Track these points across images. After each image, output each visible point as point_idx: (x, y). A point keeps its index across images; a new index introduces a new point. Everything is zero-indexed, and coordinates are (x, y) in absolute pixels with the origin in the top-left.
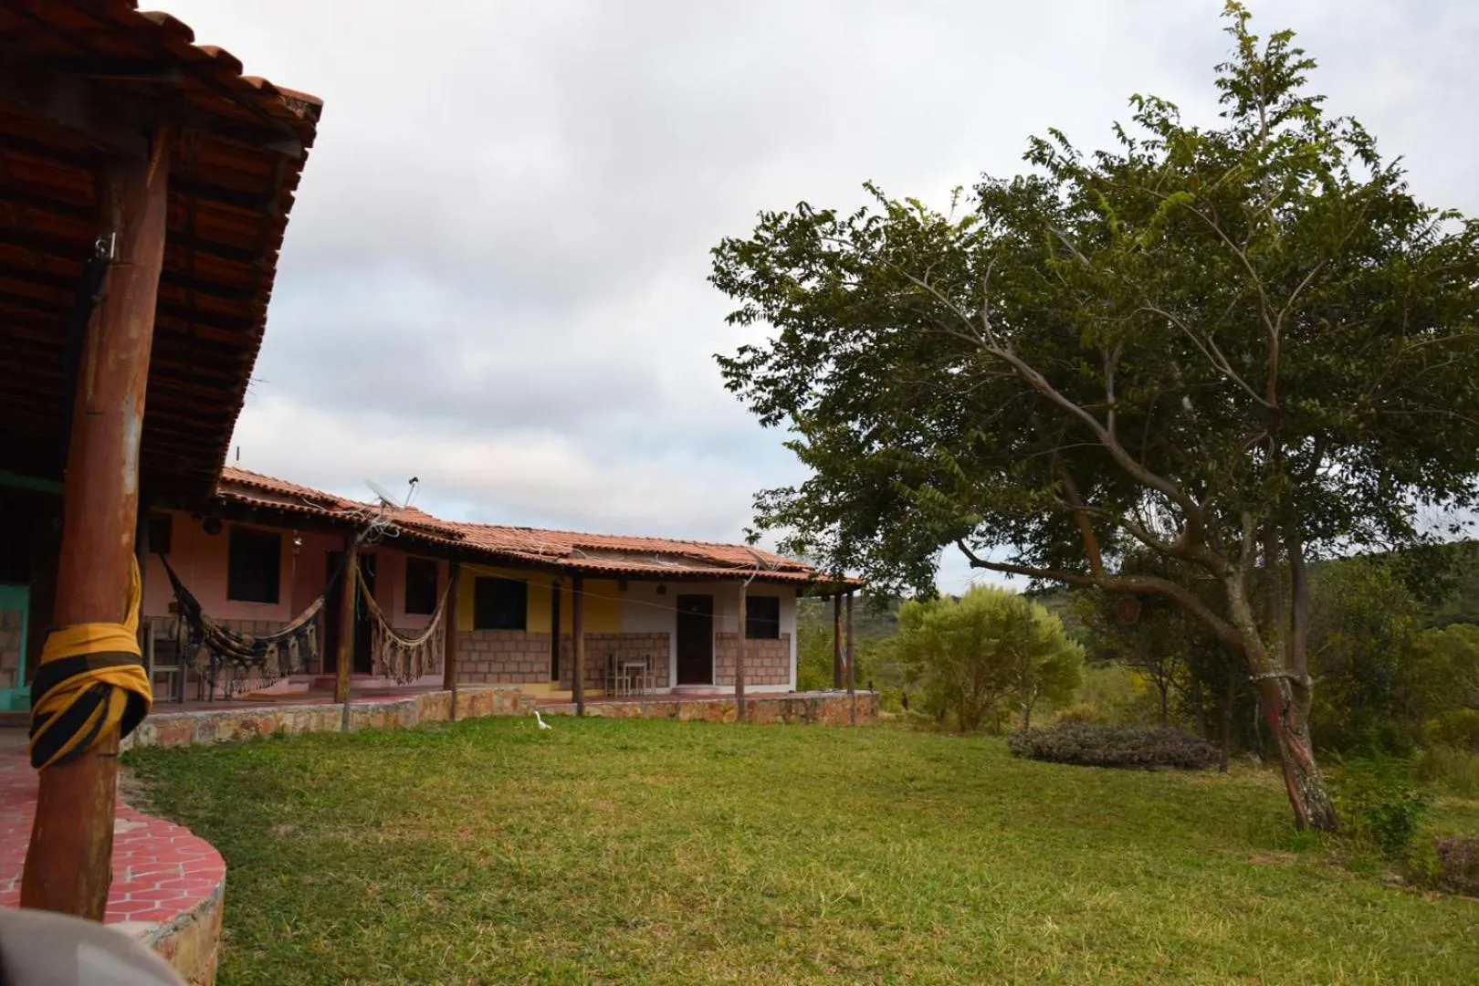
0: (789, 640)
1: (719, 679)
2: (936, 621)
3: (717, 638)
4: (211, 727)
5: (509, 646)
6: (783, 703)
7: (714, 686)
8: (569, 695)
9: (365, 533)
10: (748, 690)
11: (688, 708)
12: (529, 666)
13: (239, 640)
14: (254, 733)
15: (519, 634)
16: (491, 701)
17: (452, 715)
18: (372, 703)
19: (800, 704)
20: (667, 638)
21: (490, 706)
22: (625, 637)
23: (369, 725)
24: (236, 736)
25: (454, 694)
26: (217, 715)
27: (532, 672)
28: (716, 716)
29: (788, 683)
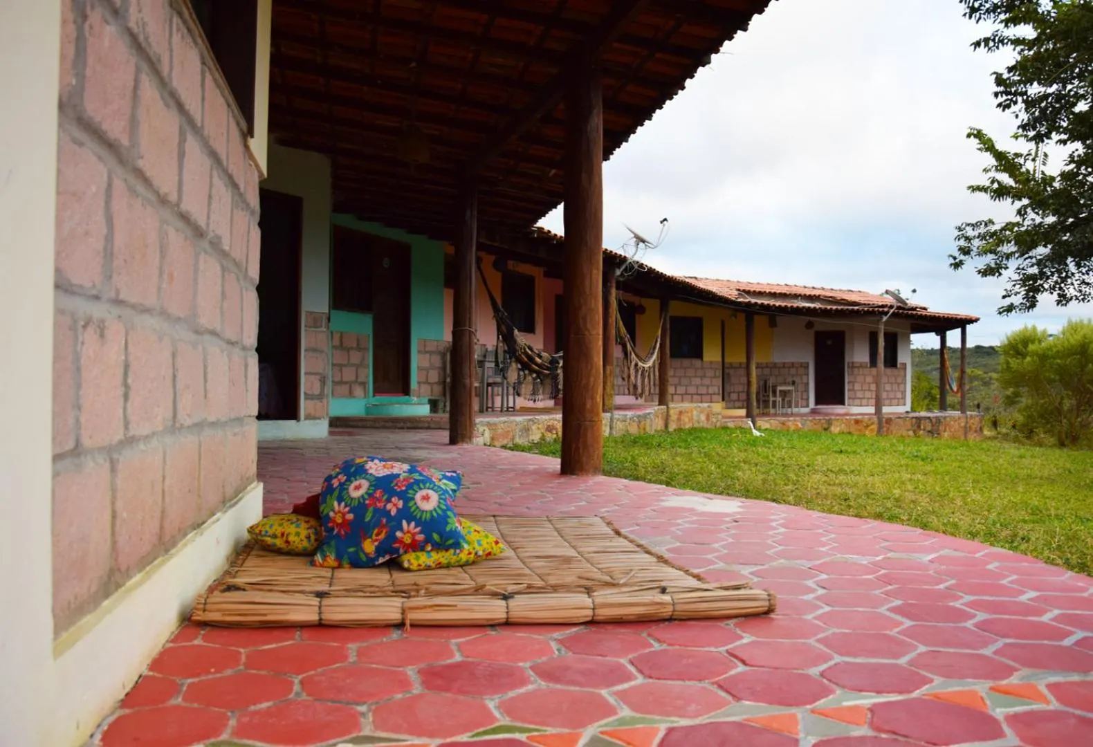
0: (905, 369)
1: (851, 400)
2: (1040, 352)
3: (848, 367)
4: (526, 430)
5: (690, 372)
6: (914, 420)
7: (846, 406)
8: (743, 412)
9: (623, 267)
10: (885, 410)
11: (839, 424)
12: (705, 388)
13: (540, 357)
14: (555, 436)
15: (697, 362)
16: (692, 416)
17: (666, 426)
18: (629, 414)
19: (927, 421)
20: (807, 367)
21: (691, 419)
22: (775, 366)
23: (628, 431)
24: (543, 438)
25: (668, 408)
26: (530, 420)
27: (708, 394)
28: (860, 430)
29: (905, 405)
